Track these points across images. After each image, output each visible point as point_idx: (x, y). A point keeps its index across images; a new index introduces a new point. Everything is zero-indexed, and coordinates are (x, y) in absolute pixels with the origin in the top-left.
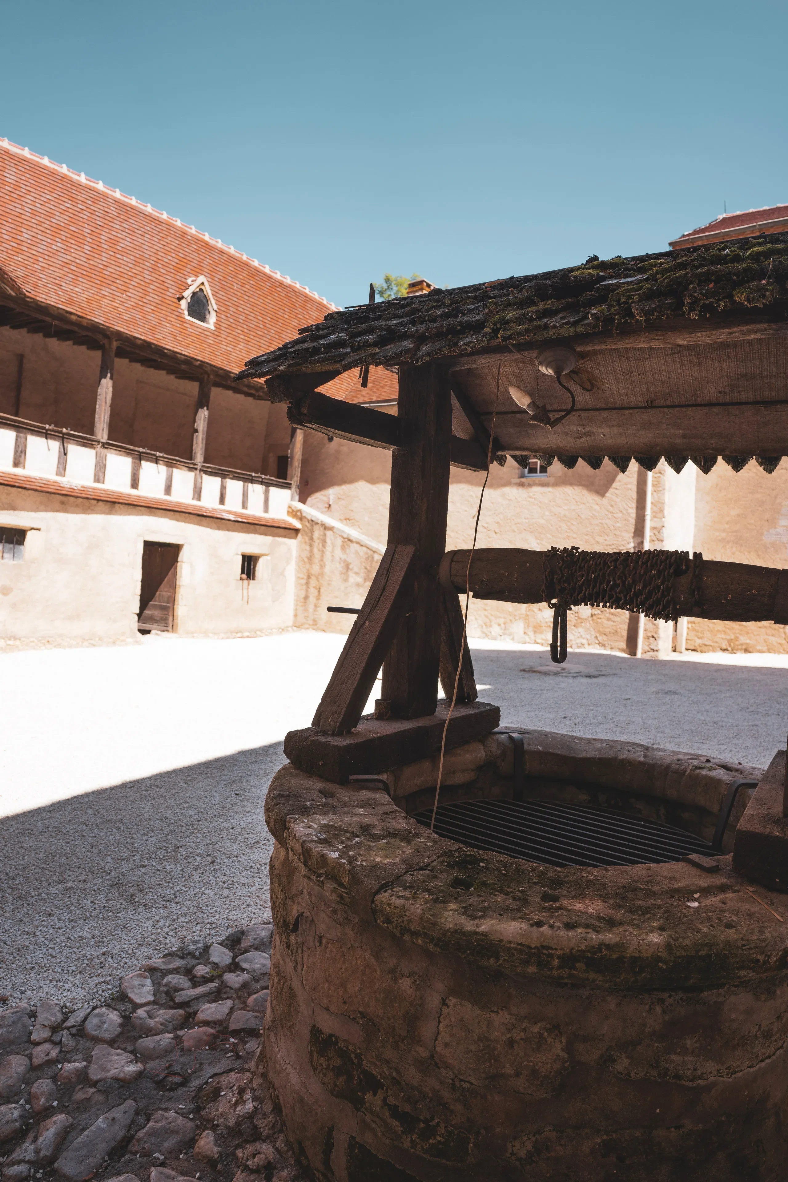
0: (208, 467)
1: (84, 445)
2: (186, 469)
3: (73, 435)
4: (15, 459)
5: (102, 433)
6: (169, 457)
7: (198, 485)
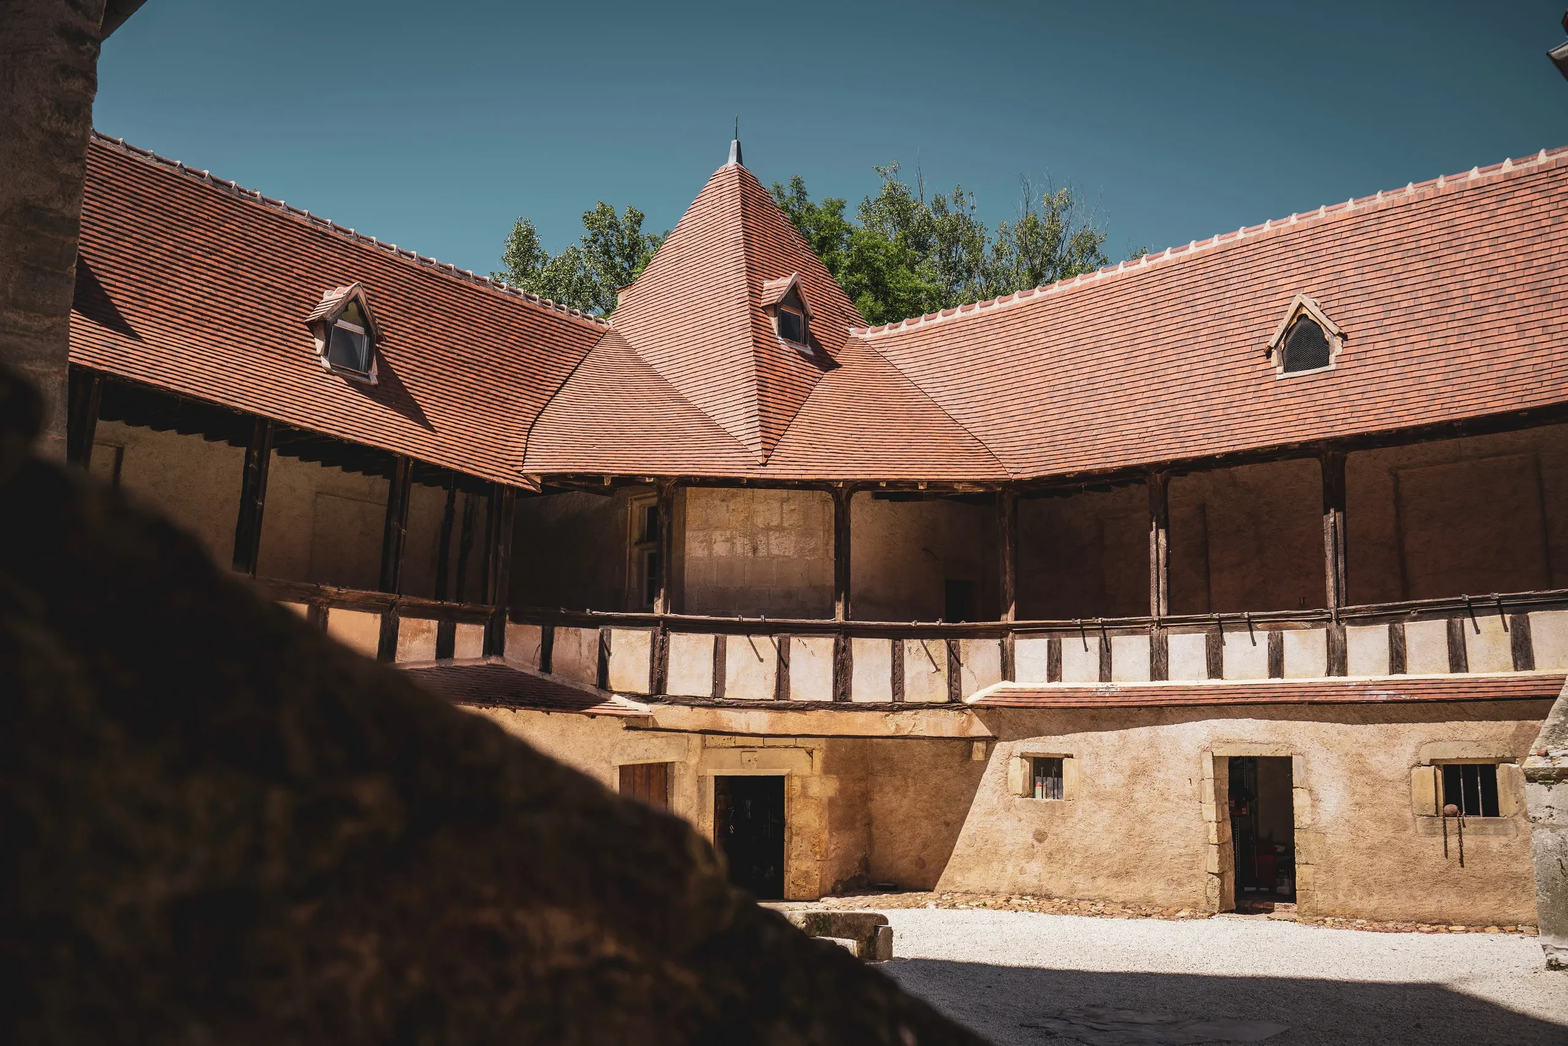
0: (1354, 611)
1: (1133, 633)
2: (1308, 625)
3: (1116, 623)
4: (1049, 670)
5: (1159, 608)
6: (1269, 613)
7: (1338, 646)
